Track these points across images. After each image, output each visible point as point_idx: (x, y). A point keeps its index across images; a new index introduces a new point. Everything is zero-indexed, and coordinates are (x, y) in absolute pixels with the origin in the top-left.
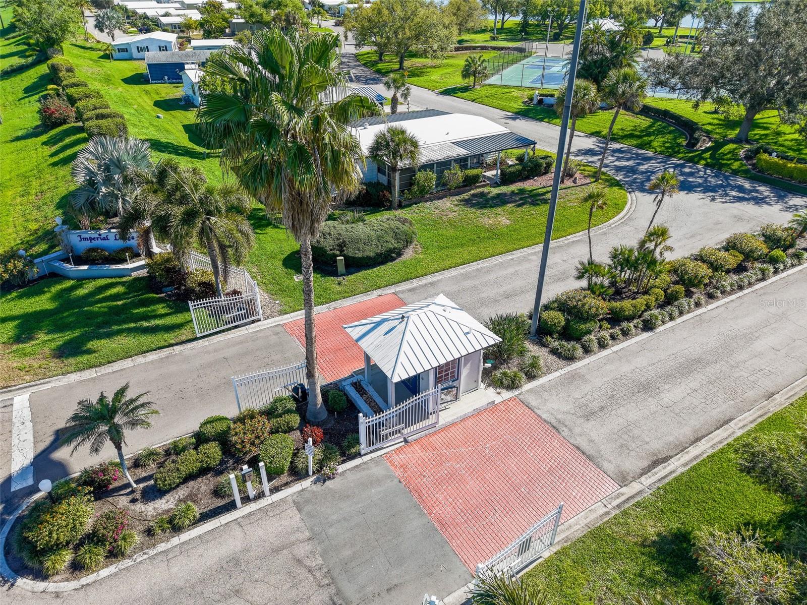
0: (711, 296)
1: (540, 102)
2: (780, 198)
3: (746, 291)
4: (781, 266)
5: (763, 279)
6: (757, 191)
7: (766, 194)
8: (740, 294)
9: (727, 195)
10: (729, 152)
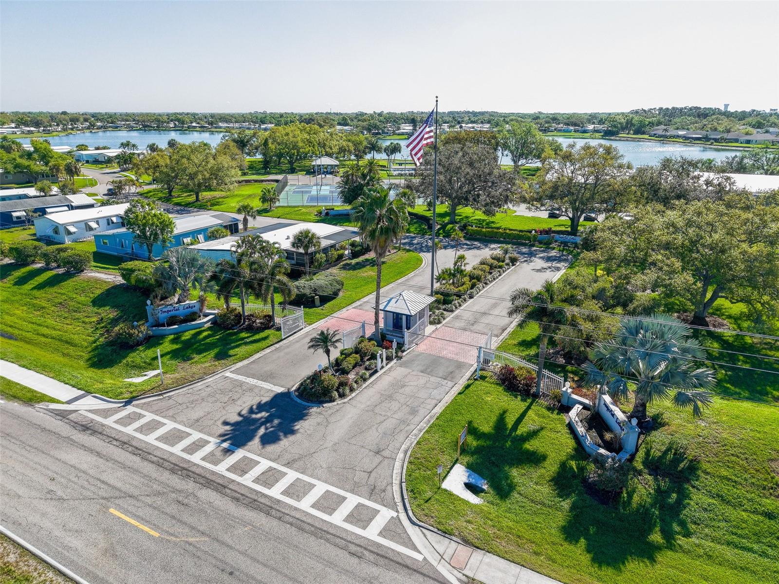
0: (486, 284)
1: (327, 214)
2: (486, 246)
3: (497, 280)
4: (504, 269)
5: (500, 275)
6: (474, 245)
7: (479, 245)
8: (495, 282)
9: (463, 248)
10: (451, 229)
